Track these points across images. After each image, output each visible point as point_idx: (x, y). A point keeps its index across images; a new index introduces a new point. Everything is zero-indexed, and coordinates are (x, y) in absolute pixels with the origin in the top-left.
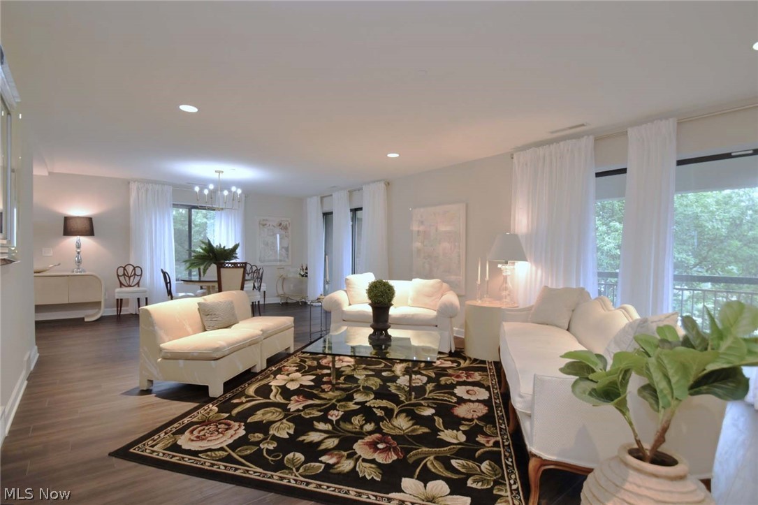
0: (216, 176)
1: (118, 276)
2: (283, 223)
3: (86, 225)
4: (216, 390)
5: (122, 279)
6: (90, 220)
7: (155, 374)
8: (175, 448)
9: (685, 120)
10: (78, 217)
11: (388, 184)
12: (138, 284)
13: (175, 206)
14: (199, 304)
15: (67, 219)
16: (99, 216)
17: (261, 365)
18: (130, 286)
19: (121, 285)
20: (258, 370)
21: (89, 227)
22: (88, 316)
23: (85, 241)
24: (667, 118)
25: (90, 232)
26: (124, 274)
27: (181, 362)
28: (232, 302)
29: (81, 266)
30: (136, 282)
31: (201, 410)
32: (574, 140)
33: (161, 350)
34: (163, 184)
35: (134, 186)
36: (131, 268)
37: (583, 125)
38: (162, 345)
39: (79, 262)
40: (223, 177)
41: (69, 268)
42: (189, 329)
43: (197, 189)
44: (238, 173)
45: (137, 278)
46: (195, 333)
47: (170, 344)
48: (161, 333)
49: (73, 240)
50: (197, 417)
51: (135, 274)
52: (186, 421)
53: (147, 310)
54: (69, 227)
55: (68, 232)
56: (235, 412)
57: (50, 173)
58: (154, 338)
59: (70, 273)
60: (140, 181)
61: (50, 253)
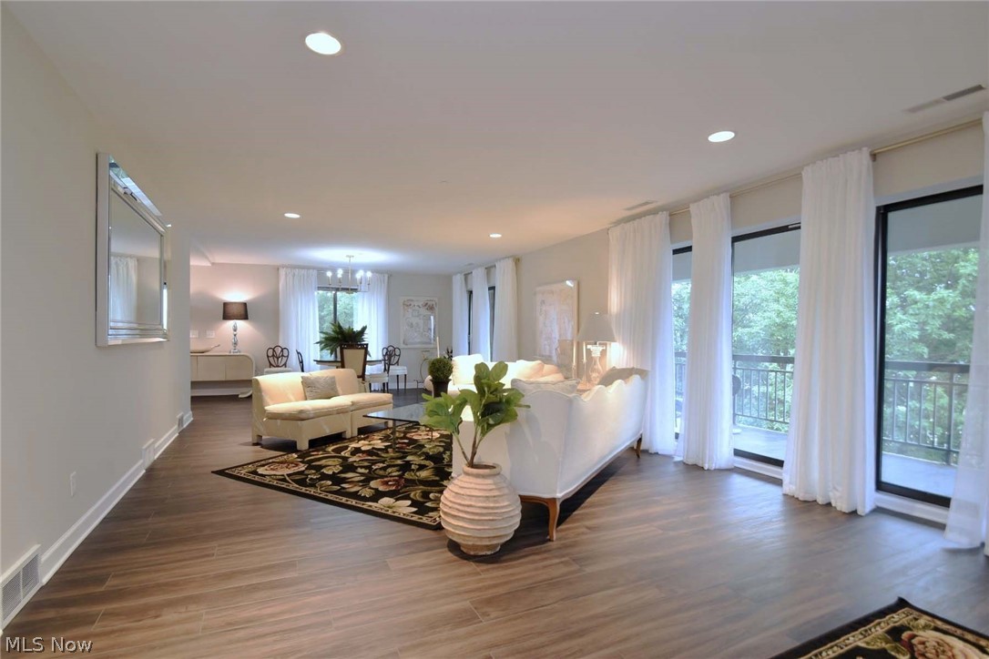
0: (347, 260)
1: (268, 356)
2: (429, 303)
3: (241, 310)
4: (303, 445)
5: (271, 359)
6: (245, 304)
7: (262, 431)
8: (255, 473)
9: (736, 195)
10: (235, 303)
11: (517, 261)
12: (285, 365)
13: (319, 288)
14: (302, 377)
15: (225, 304)
16: (254, 302)
17: (351, 431)
18: (278, 366)
19: (271, 365)
20: (348, 435)
21: (243, 312)
22: (242, 393)
23: (241, 324)
24: (718, 194)
25: (245, 317)
26: (273, 355)
27: (279, 421)
28: (334, 378)
29: (237, 347)
30: (283, 363)
31: (286, 457)
32: (651, 216)
33: (265, 411)
34: (308, 268)
35: (282, 272)
36: (280, 349)
37: (646, 203)
38: (266, 408)
39: (235, 344)
40: (353, 260)
41: (227, 349)
42: (292, 398)
43: (329, 274)
44: (365, 257)
45: (284, 359)
46: (297, 400)
47: (272, 407)
48: (267, 398)
49: (231, 323)
50: (281, 459)
51: (283, 356)
52: (271, 461)
53: (257, 380)
54: (228, 312)
55: (226, 317)
56: (306, 459)
57: (213, 264)
58: (261, 403)
59: (228, 354)
60: (287, 267)
61: (212, 335)
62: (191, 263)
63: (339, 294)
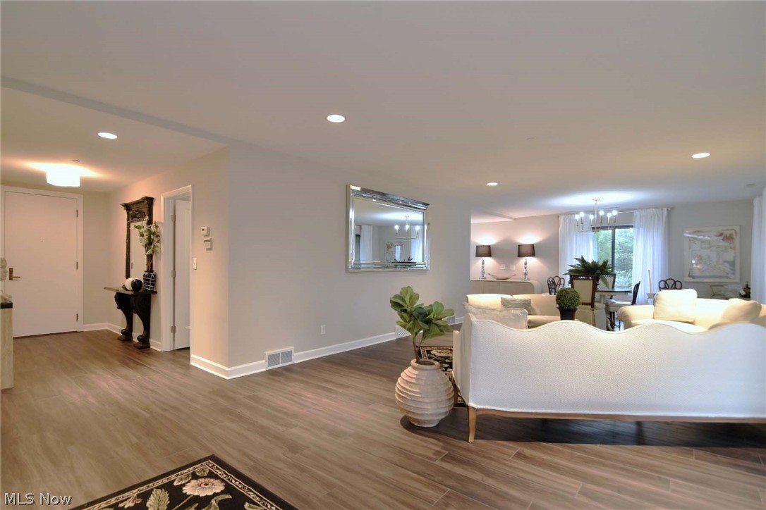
2: (725, 233)
3: (529, 250)
6: (533, 245)
10: (526, 245)
14: (501, 298)
15: (519, 246)
16: (540, 244)
21: (532, 251)
23: (530, 260)
25: (533, 255)
26: (553, 283)
29: (527, 276)
35: (561, 219)
39: (526, 274)
41: (521, 278)
49: (523, 260)
51: (560, 284)
54: (521, 252)
55: (520, 255)
57: (515, 219)
59: (520, 281)
60: (565, 214)
61: (514, 268)
62: (472, 222)
63: (617, 230)
